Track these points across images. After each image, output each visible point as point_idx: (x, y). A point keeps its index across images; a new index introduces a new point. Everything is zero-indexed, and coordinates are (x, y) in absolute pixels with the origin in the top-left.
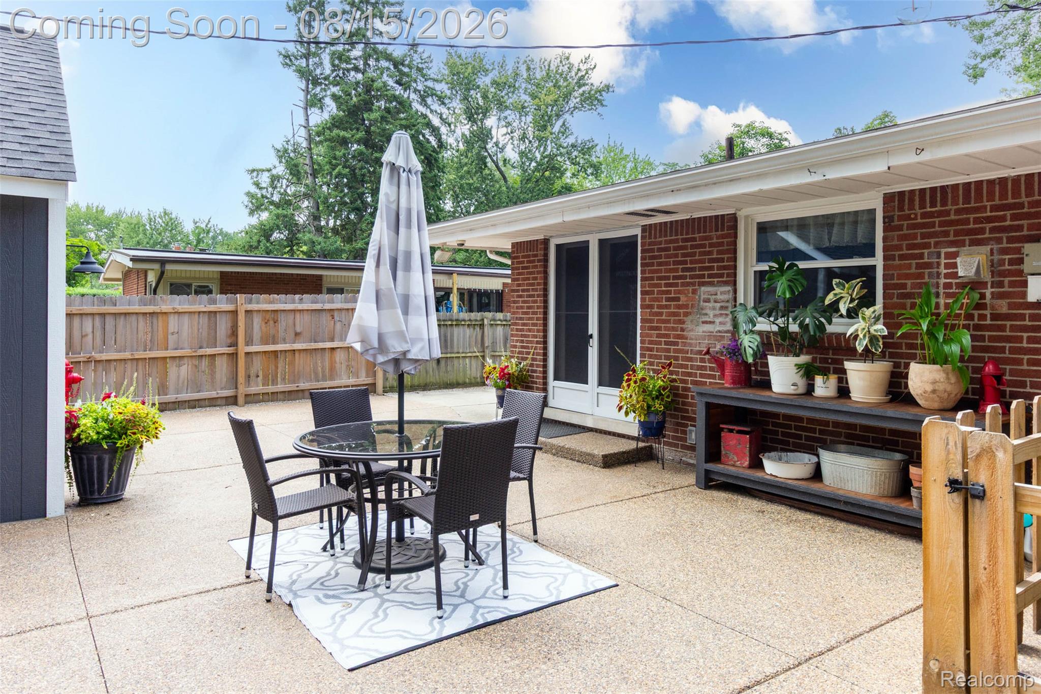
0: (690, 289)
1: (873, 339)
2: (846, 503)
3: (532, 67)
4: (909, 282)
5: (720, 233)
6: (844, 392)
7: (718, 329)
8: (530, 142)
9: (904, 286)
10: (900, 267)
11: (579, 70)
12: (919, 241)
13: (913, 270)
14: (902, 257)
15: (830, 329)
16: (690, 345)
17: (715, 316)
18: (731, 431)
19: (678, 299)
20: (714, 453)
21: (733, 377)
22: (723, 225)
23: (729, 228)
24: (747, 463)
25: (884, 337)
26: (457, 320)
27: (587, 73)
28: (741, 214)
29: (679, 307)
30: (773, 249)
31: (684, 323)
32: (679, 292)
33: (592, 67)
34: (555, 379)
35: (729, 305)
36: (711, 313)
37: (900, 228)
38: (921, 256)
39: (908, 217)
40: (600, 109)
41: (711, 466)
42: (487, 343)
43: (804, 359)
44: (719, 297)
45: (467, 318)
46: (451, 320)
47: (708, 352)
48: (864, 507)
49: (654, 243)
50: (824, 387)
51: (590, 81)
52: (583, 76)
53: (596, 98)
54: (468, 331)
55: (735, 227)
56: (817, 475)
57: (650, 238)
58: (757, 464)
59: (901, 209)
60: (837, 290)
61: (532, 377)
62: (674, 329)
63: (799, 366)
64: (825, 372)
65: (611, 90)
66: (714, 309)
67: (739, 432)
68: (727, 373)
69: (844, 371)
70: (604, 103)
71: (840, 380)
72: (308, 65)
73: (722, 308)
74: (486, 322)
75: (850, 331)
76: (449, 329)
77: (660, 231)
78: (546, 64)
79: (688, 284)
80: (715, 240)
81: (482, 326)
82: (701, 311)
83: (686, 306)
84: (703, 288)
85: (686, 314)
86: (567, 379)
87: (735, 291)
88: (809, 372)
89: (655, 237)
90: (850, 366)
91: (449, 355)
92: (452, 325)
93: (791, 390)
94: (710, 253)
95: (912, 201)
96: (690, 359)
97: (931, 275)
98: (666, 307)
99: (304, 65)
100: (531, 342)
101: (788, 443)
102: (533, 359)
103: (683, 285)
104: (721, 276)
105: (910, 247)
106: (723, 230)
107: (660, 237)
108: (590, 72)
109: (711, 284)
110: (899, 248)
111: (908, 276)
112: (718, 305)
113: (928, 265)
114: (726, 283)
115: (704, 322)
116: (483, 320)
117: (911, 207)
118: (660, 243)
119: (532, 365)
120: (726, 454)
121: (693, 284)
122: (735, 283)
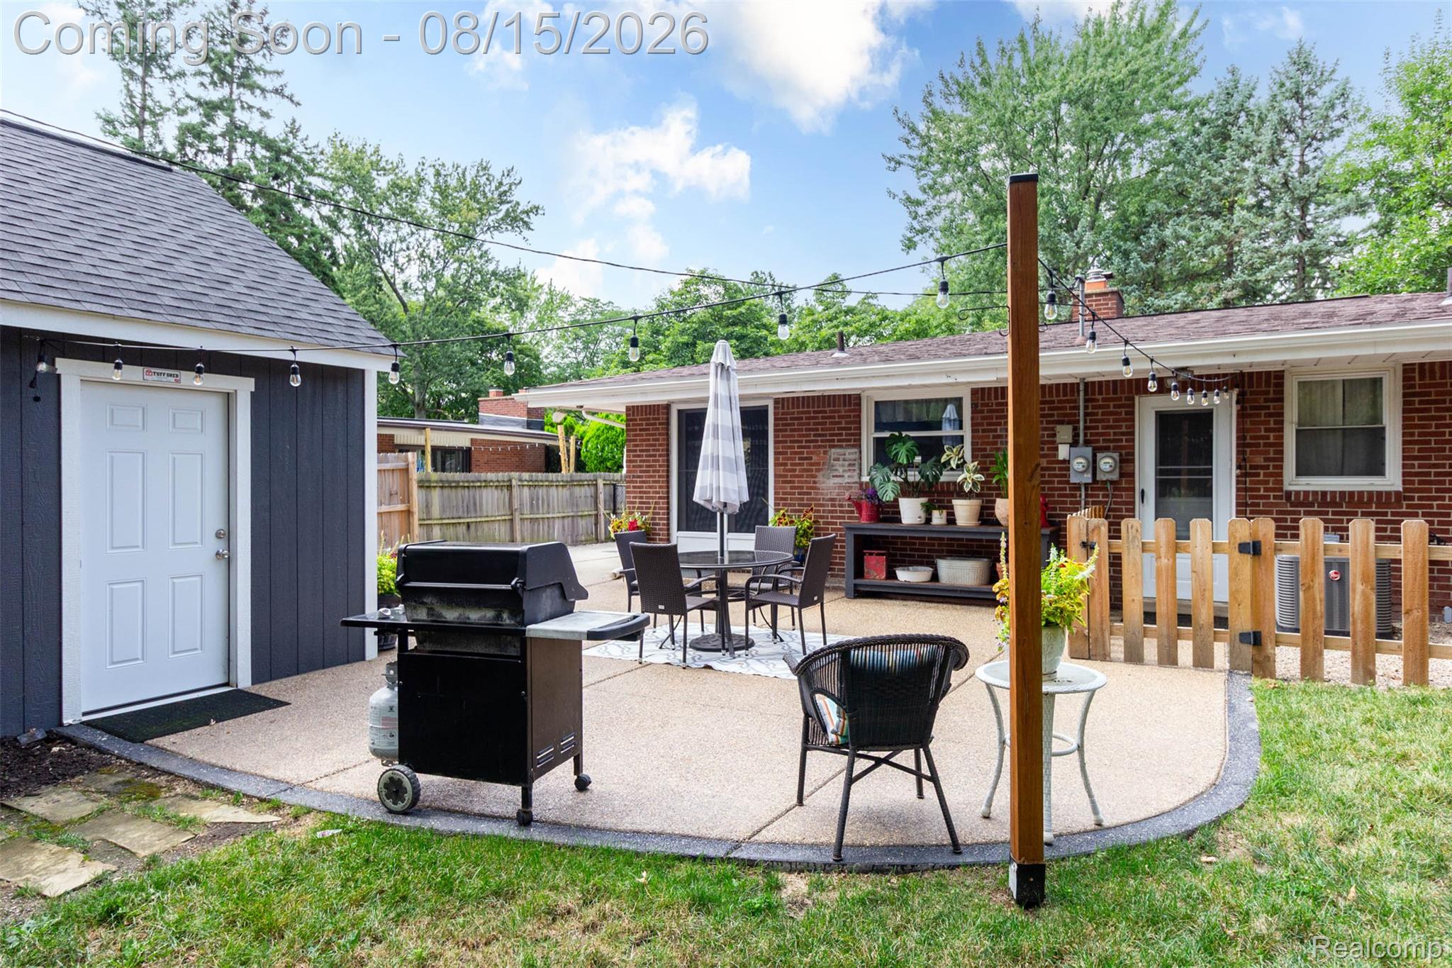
0: (822, 450)
1: (974, 483)
2: (961, 591)
3: (443, 172)
4: (988, 447)
5: (847, 408)
6: (951, 520)
7: (847, 480)
8: (432, 262)
9: (985, 450)
10: (982, 437)
11: (501, 184)
12: (994, 421)
13: (991, 440)
14: (984, 431)
15: (942, 479)
16: (822, 494)
17: (844, 471)
18: (871, 554)
19: (811, 458)
20: (859, 573)
21: (869, 516)
22: (850, 402)
23: (855, 404)
24: (884, 576)
25: (982, 483)
26: (485, 481)
27: (510, 189)
28: (864, 396)
29: (811, 464)
30: (884, 421)
31: (816, 477)
32: (812, 453)
33: (517, 182)
34: (679, 530)
35: (856, 463)
36: (841, 470)
37: (982, 412)
38: (996, 430)
39: (987, 405)
40: (526, 233)
41: (859, 581)
42: (516, 505)
43: (924, 500)
44: (847, 456)
45: (494, 479)
46: (480, 481)
47: (849, 499)
48: (973, 592)
49: (788, 414)
50: (938, 518)
51: (514, 199)
52: (505, 192)
53: (522, 219)
54: (496, 493)
55: (859, 405)
56: (935, 577)
57: (783, 408)
58: (891, 575)
59: (983, 399)
60: (948, 453)
61: (655, 529)
62: (806, 482)
63: (923, 505)
64: (940, 508)
65: (540, 212)
66: (843, 466)
67: (878, 554)
68: (864, 513)
69: (952, 507)
70: (532, 226)
71: (948, 514)
72: (142, 137)
73: (850, 465)
74: (514, 482)
75: (960, 479)
76: (478, 491)
77: (793, 403)
78: (460, 170)
79: (820, 447)
80: (843, 414)
81: (510, 487)
82: (831, 467)
83: (818, 464)
84: (833, 450)
85: (818, 470)
86: (688, 529)
87: (860, 452)
88: (928, 509)
89: (788, 408)
90: (957, 503)
91: (479, 520)
92: (480, 487)
93: (917, 521)
94: (839, 423)
95: (989, 394)
96: (823, 505)
97: (1002, 443)
98: (799, 465)
99: (137, 136)
100: (652, 498)
101: (904, 561)
102: (654, 513)
103: (815, 447)
104: (849, 441)
105: (989, 424)
106: (850, 405)
107: (793, 408)
108: (513, 187)
109: (841, 447)
110: (982, 424)
111: (988, 443)
112: (847, 463)
113: (1000, 437)
114: (853, 446)
115: (836, 476)
116: (510, 480)
117: (989, 399)
118: (793, 413)
119: (653, 519)
120: (868, 573)
121: (825, 447)
122: (860, 446)
